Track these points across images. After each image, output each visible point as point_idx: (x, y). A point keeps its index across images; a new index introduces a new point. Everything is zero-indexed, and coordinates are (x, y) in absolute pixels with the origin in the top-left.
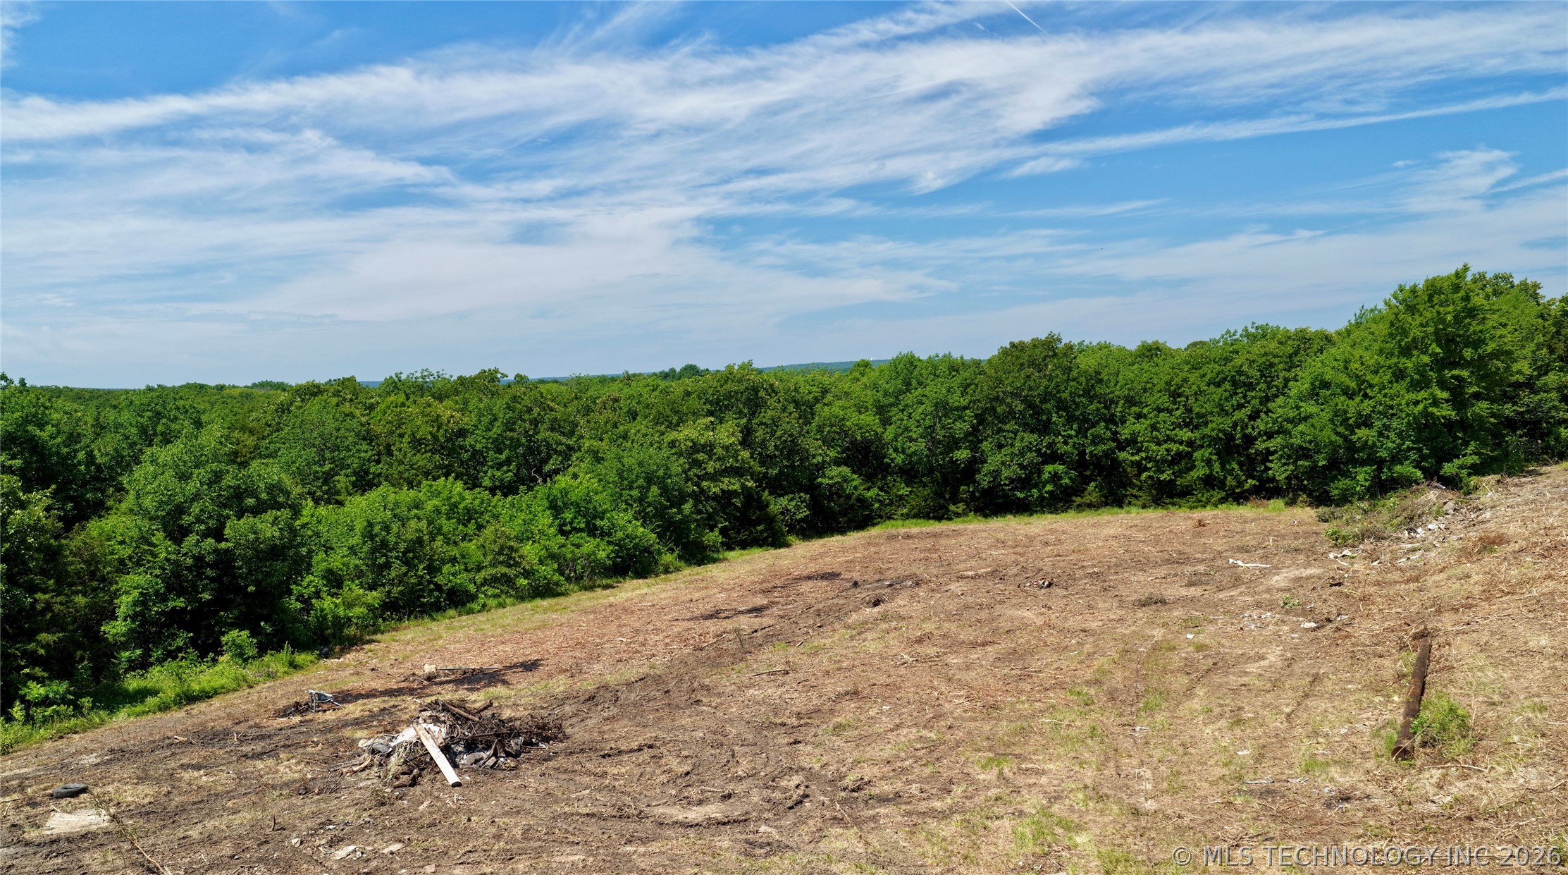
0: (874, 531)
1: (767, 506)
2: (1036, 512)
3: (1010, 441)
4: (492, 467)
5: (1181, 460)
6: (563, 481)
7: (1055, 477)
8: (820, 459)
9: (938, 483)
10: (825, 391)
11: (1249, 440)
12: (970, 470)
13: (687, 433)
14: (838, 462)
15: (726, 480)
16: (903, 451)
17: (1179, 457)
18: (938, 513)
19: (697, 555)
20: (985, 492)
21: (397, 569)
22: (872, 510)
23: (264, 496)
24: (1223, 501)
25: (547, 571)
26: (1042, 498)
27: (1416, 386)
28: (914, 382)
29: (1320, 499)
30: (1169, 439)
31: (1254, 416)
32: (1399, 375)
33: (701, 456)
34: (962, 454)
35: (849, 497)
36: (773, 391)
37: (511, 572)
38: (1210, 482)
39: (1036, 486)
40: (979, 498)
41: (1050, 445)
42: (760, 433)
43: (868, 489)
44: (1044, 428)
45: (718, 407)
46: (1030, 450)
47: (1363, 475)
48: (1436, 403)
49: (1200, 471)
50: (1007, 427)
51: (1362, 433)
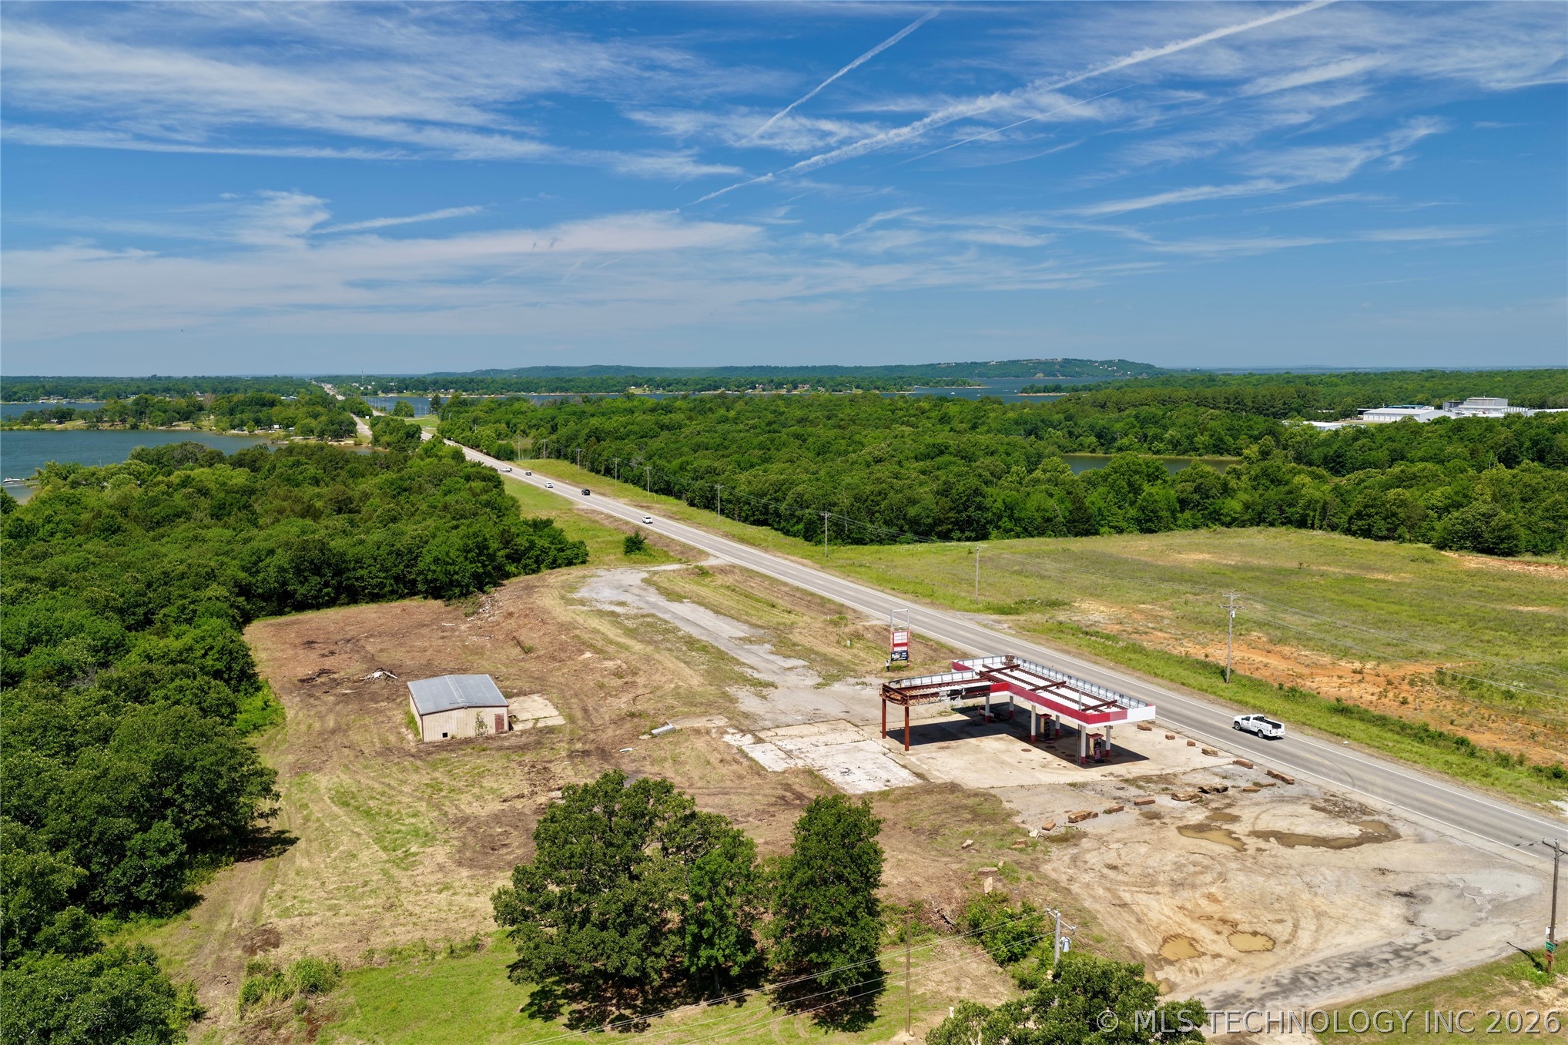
2: (322, 608)
9: (279, 600)
11: (407, 576)
12: (292, 593)
16: (262, 588)
17: (379, 583)
18: (280, 612)
20: (299, 602)
24: (397, 599)
26: (323, 602)
29: (438, 597)
30: (376, 577)
38: (392, 592)
39: (320, 597)
40: (297, 605)
41: (325, 581)
47: (455, 591)
48: (477, 567)
49: (388, 588)
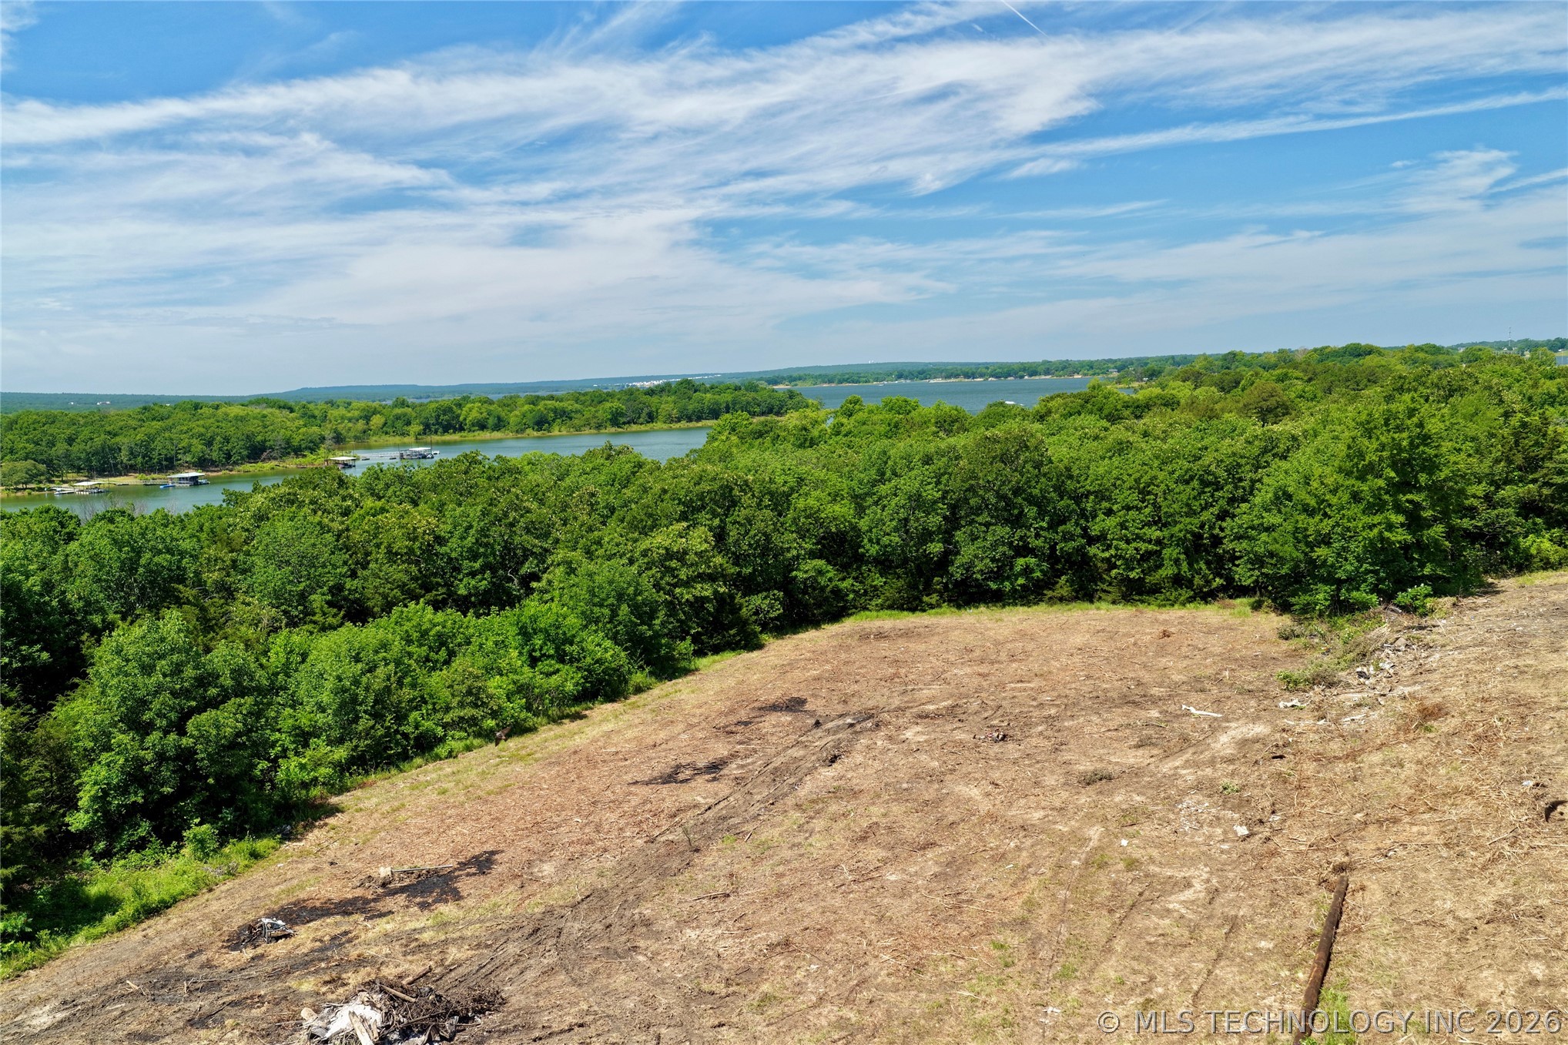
0: (849, 624)
1: (740, 608)
2: (1009, 604)
3: (982, 535)
4: (468, 575)
5: (1151, 559)
6: (532, 606)
7: (1027, 571)
8: (795, 552)
9: (912, 574)
10: (801, 481)
11: (1217, 541)
12: (943, 563)
13: (660, 540)
14: (813, 555)
15: (699, 586)
16: (878, 543)
17: (1146, 556)
18: (912, 604)
19: (667, 669)
20: (957, 584)
21: (365, 722)
22: (847, 601)
23: (228, 682)
24: (1191, 600)
25: (514, 708)
26: (1014, 590)
27: (1370, 509)
28: (888, 474)
29: (1284, 608)
30: (1138, 538)
31: (1222, 516)
32: (1356, 497)
33: (674, 564)
34: (936, 548)
35: (823, 589)
36: (746, 486)
37: (478, 713)
38: (1178, 581)
39: (1008, 578)
40: (951, 590)
41: (1021, 538)
42: (733, 533)
43: (844, 579)
44: (1016, 521)
45: (689, 512)
46: (1004, 544)
47: (1322, 595)
48: (1390, 527)
49: (1168, 571)
50: (980, 519)
51: (1321, 552)
